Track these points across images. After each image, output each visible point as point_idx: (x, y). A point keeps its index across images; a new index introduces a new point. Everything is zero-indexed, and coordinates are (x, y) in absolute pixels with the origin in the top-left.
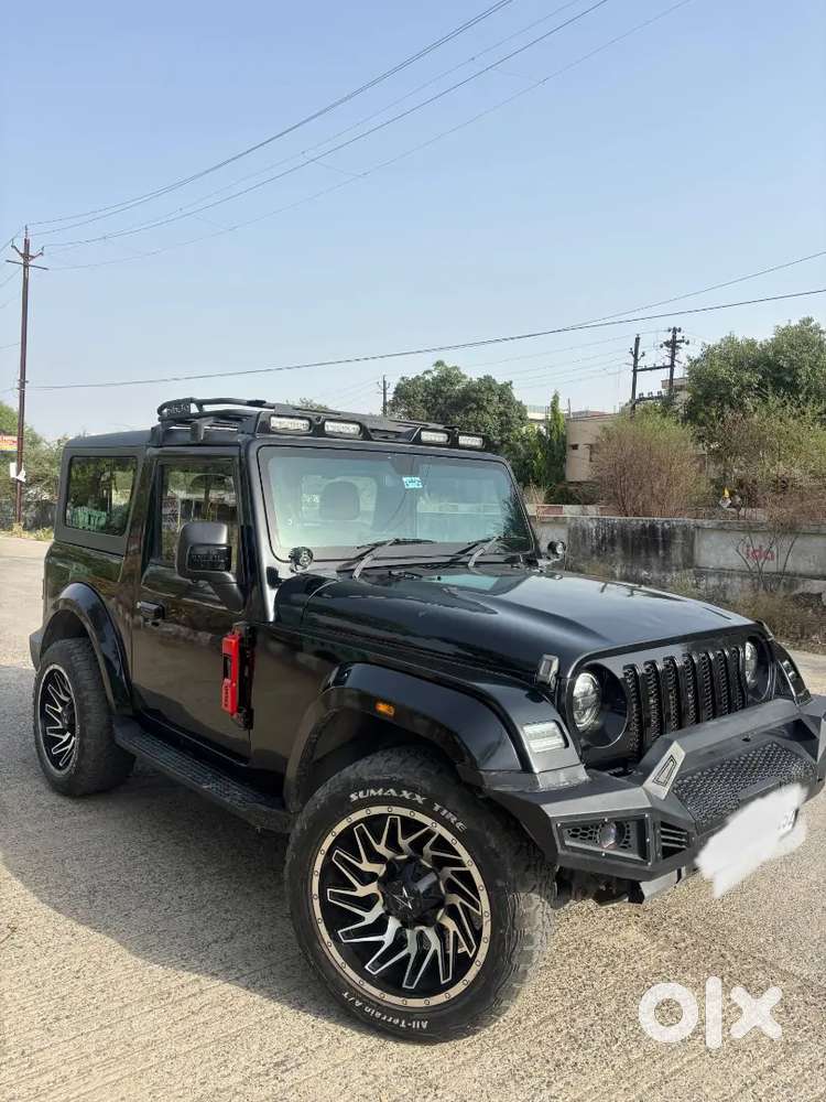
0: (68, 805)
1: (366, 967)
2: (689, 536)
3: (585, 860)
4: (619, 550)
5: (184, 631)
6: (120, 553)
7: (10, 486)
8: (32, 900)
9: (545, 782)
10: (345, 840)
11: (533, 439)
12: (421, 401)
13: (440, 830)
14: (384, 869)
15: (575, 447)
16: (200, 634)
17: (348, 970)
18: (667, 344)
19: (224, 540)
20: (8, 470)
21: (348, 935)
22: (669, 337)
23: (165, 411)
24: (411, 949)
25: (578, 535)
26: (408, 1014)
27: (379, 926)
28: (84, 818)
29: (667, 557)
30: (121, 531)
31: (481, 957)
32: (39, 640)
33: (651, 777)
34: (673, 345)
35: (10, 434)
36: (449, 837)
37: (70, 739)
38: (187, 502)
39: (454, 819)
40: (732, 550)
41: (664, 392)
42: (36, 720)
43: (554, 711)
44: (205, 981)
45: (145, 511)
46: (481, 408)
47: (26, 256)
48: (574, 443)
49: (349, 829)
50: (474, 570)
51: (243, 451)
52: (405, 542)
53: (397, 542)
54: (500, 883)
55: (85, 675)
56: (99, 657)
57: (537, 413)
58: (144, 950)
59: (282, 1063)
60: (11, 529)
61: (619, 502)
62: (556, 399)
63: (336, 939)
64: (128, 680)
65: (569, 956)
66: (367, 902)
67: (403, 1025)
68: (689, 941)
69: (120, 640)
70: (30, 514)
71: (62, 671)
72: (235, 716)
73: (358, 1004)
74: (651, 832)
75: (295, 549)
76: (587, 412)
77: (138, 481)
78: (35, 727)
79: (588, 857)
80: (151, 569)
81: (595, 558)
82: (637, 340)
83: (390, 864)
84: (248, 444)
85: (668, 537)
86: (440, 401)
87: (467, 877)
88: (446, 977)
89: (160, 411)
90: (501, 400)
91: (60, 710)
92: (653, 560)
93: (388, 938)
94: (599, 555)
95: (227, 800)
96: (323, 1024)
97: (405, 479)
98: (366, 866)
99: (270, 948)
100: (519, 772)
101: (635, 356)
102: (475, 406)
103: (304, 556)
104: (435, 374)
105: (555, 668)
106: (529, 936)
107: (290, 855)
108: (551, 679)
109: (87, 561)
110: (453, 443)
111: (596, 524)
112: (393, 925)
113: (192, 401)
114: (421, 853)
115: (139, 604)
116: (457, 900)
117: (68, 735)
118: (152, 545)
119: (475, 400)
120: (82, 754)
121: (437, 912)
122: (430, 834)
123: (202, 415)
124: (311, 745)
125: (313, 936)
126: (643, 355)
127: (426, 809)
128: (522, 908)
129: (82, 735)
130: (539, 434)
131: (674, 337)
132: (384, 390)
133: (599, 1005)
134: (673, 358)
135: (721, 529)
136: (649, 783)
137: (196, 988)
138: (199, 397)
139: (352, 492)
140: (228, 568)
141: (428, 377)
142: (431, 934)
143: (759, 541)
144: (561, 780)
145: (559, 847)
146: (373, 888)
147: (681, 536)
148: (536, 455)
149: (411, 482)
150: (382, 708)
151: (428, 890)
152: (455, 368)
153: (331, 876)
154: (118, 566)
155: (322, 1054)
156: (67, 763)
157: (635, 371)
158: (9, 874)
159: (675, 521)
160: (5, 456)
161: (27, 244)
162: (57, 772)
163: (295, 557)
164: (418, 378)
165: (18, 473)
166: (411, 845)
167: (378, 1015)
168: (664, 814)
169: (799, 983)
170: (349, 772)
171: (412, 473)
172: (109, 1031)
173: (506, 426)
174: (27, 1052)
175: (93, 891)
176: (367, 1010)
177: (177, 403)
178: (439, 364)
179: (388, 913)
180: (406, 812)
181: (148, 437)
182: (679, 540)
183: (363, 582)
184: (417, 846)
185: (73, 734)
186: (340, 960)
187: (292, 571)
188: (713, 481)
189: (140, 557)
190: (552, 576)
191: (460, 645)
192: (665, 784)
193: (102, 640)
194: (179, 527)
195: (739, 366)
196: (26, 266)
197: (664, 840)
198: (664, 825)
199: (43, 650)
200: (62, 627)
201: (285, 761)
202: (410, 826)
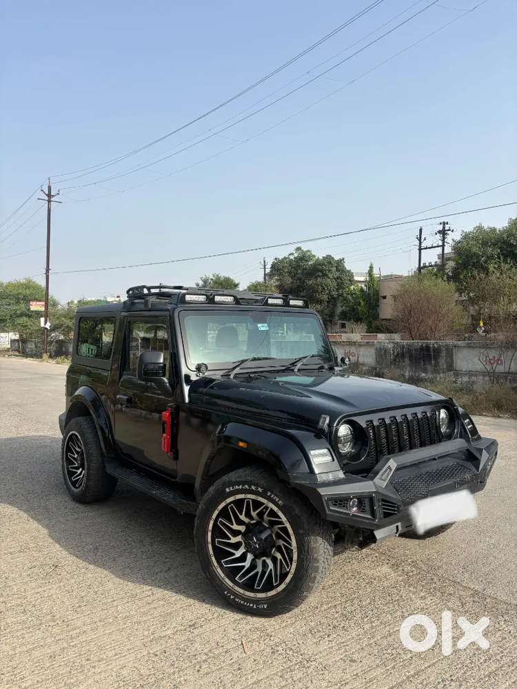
0: (82, 507)
1: (236, 579)
2: (450, 351)
3: (342, 517)
4: (407, 361)
5: (144, 412)
6: (107, 369)
7: (40, 332)
8: (65, 553)
9: (321, 478)
10: (224, 513)
11: (358, 293)
12: (288, 272)
13: (271, 506)
14: (245, 528)
15: (385, 297)
16: (153, 414)
17: (227, 580)
18: (439, 232)
19: (162, 361)
20: (40, 322)
21: (227, 563)
22: (441, 228)
23: (131, 292)
24: (259, 569)
25: (381, 353)
26: (257, 601)
27: (243, 558)
28: (91, 514)
29: (436, 365)
30: (107, 357)
31: (293, 571)
32: (64, 418)
33: (378, 476)
34: (443, 233)
35: (40, 301)
36: (275, 509)
37: (82, 471)
38: (144, 339)
39: (277, 499)
40: (476, 360)
41: (439, 261)
42: (63, 462)
43: (328, 443)
44: (155, 590)
45: (120, 346)
46: (325, 275)
47: (49, 195)
48: (385, 295)
49: (226, 507)
50: (298, 374)
51: (171, 313)
52: (259, 359)
53: (254, 359)
54: (301, 532)
55: (90, 436)
56: (97, 426)
57: (360, 277)
58: (123, 575)
59: (194, 625)
60: (41, 357)
61: (409, 331)
62: (371, 268)
63: (221, 565)
64: (113, 437)
65: (348, 579)
66: (237, 546)
67: (255, 607)
68: (415, 573)
69: (108, 417)
70: (53, 348)
71: (76, 433)
72: (169, 454)
73: (232, 597)
74: (376, 503)
75: (198, 365)
76: (391, 275)
77: (117, 330)
78: (63, 466)
79: (342, 516)
80: (124, 377)
81: (393, 367)
82: (421, 230)
83: (247, 525)
84: (174, 309)
85: (437, 351)
86: (299, 271)
87: (285, 530)
88: (276, 581)
89: (128, 292)
90: (338, 270)
91: (76, 456)
92: (429, 367)
93: (247, 564)
94: (395, 364)
95: (166, 498)
96: (214, 609)
97: (259, 325)
98: (235, 527)
99: (189, 574)
100: (308, 473)
101: (420, 240)
102: (321, 274)
103: (203, 368)
104: (296, 255)
105: (327, 421)
106: (316, 558)
107: (196, 522)
108: (325, 427)
109: (89, 374)
110: (286, 304)
111: (393, 346)
112: (250, 557)
113: (144, 287)
114: (263, 519)
115: (118, 397)
116: (281, 542)
117: (81, 469)
118: (124, 364)
119: (321, 271)
120: (88, 480)
121: (272, 550)
122: (266, 508)
123: (150, 294)
124: (207, 466)
125: (210, 563)
126: (425, 239)
127: (263, 495)
128: (313, 545)
129: (88, 469)
130: (362, 290)
131: (444, 228)
132: (265, 266)
133: (360, 601)
134: (443, 241)
135: (469, 346)
136: (377, 480)
137: (150, 593)
138: (148, 285)
139: (234, 333)
140: (164, 376)
141: (292, 257)
142: (269, 562)
143: (493, 354)
144: (331, 477)
145: (327, 509)
146: (239, 539)
147: (444, 352)
148: (360, 303)
149: (263, 327)
150: (241, 444)
151: (266, 538)
152: (309, 251)
153: (217, 532)
154: (106, 377)
155: (213, 621)
156: (80, 485)
157: (420, 250)
158: (52, 541)
159: (440, 342)
160: (38, 314)
161: (49, 188)
162: (75, 490)
163: (199, 368)
164: (285, 258)
165: (45, 323)
166: (258, 514)
167: (242, 602)
168: (383, 495)
169: (472, 592)
170: (225, 478)
171: (263, 321)
172: (106, 611)
173: (340, 286)
174: (66, 621)
175: (96, 548)
176: (237, 600)
177: (137, 288)
178: (298, 249)
179: (247, 551)
180: (253, 497)
181: (122, 306)
182: (444, 354)
183: (235, 381)
184: (261, 515)
185: (83, 469)
186: (223, 575)
187: (197, 376)
188: (472, 316)
189: (118, 373)
190: (343, 376)
191: (289, 414)
192: (384, 480)
193: (99, 416)
194: (139, 353)
195: (485, 244)
196: (49, 201)
197: (384, 509)
198: (383, 500)
199: (67, 423)
200: (77, 411)
201: (194, 478)
202: (257, 504)
